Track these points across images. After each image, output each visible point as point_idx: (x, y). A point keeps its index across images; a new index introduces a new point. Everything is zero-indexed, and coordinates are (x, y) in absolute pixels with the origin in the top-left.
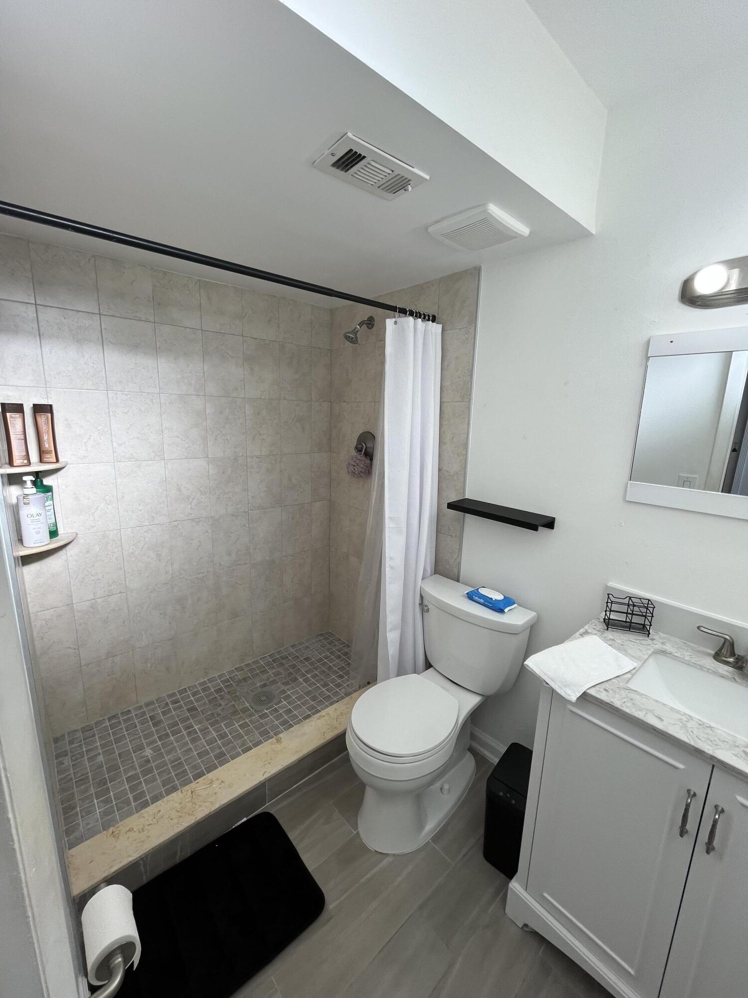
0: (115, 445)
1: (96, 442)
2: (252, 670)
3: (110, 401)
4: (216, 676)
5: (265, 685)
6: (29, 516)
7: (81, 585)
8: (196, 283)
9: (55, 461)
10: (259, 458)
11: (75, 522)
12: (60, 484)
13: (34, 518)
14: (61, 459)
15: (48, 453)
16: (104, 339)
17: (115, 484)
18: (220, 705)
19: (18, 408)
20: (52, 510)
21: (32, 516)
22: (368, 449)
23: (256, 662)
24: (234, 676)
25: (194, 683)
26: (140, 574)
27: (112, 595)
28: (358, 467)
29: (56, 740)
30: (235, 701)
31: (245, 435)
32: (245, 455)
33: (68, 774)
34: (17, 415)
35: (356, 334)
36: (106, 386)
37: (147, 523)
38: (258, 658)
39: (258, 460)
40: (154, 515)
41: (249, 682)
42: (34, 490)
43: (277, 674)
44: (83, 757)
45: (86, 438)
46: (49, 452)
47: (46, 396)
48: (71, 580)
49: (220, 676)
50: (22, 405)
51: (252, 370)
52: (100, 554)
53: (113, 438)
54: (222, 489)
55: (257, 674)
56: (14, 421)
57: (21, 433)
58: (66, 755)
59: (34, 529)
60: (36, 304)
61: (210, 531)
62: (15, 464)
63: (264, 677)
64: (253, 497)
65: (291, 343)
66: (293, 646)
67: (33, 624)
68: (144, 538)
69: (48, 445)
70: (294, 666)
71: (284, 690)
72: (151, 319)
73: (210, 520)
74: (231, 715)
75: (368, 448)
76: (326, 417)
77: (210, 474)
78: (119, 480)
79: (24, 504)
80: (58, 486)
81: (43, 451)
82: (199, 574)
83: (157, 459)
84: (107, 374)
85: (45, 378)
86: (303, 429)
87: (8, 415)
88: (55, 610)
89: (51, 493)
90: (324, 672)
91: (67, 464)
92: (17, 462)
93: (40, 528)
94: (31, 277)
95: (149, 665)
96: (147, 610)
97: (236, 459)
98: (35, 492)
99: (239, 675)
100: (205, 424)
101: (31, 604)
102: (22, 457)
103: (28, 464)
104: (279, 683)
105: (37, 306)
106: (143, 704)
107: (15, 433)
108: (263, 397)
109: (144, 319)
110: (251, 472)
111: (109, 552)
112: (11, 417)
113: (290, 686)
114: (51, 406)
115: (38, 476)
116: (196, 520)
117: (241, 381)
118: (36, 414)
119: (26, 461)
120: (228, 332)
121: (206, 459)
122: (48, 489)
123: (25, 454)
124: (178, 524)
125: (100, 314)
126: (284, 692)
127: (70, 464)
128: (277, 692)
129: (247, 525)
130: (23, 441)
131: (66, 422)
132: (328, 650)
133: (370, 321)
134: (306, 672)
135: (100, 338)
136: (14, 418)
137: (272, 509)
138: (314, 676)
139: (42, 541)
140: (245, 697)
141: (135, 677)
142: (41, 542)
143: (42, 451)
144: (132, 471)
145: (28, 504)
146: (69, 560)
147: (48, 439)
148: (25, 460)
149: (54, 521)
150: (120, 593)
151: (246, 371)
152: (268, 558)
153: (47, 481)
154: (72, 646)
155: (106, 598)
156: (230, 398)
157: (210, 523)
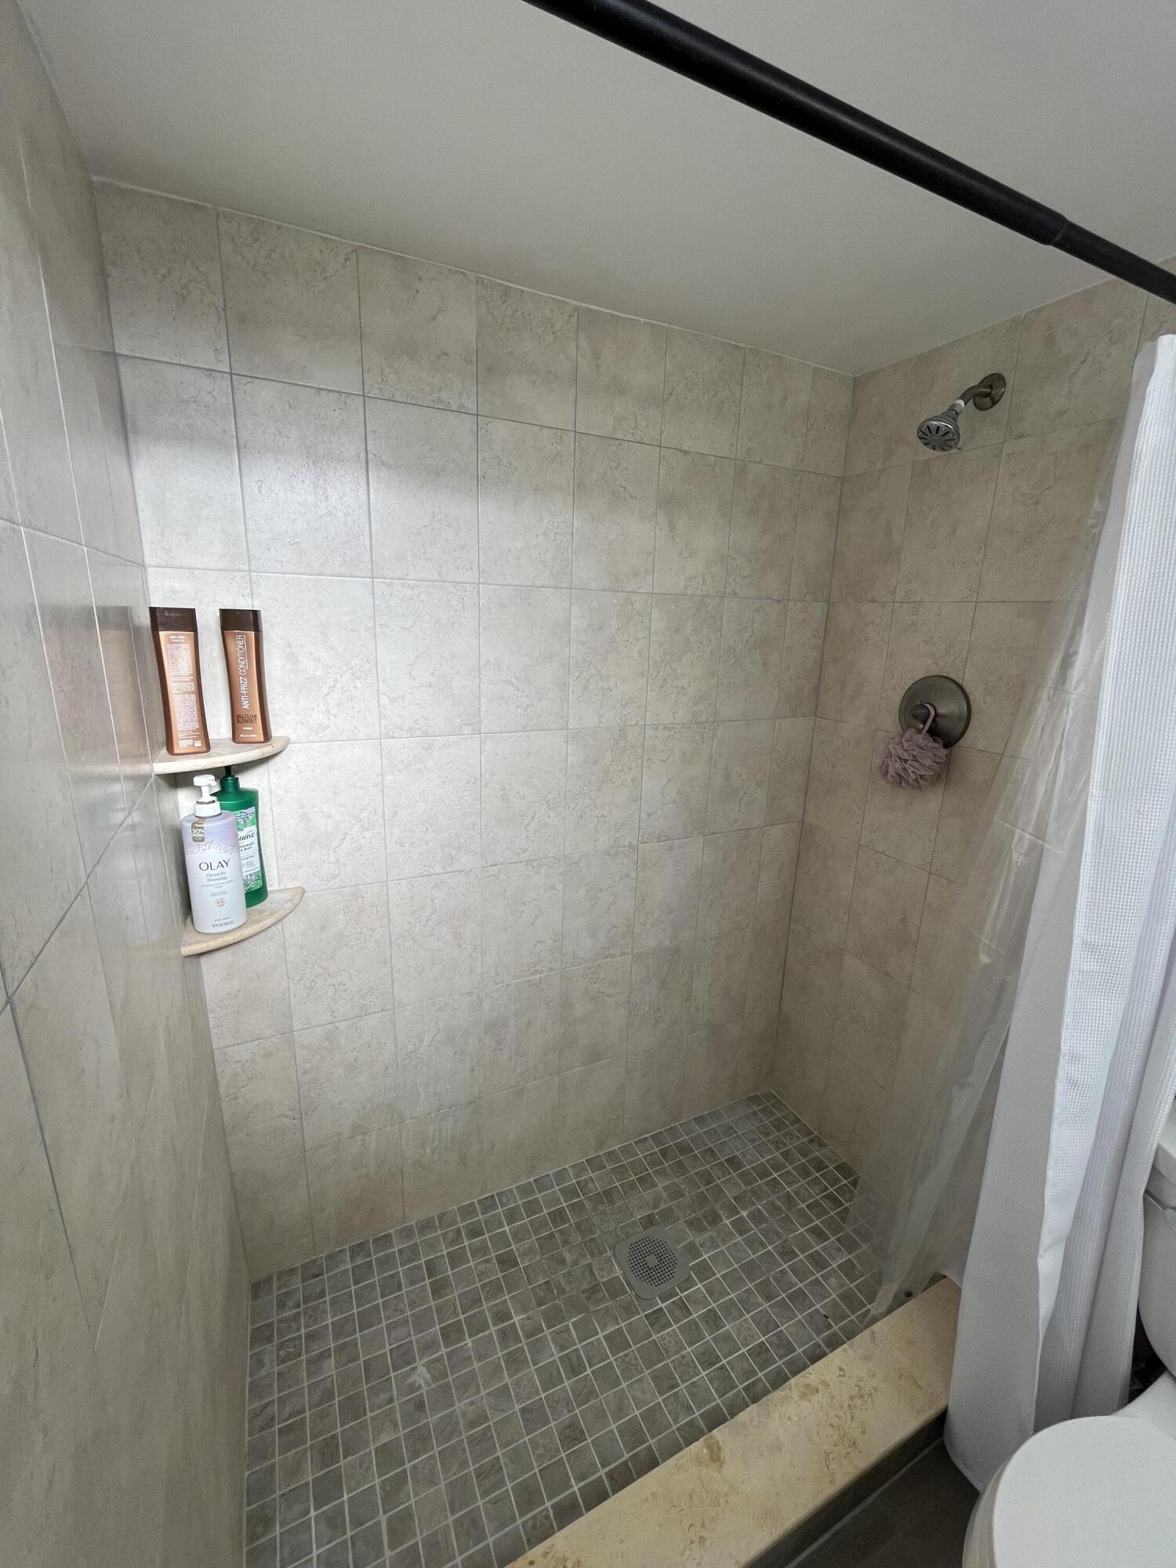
0: (384, 700)
1: (347, 694)
2: (620, 1171)
3: (377, 603)
4: (551, 1173)
5: (649, 1221)
6: (204, 866)
7: (308, 995)
8: (570, 316)
9: (262, 739)
10: (669, 729)
11: (301, 867)
12: (273, 786)
13: (212, 872)
14: (275, 732)
15: (246, 721)
16: (370, 456)
17: (380, 787)
18: (563, 1262)
19: (185, 620)
20: (256, 845)
21: (210, 866)
22: (939, 721)
23: (627, 1151)
24: (586, 1180)
25: (509, 1186)
26: (420, 973)
27: (367, 1015)
28: (915, 764)
29: (257, 1289)
30: (592, 1255)
31: (645, 678)
32: (641, 722)
33: (268, 1400)
34: (183, 637)
35: (955, 421)
36: (370, 567)
37: (438, 869)
38: (632, 1142)
39: (666, 733)
40: (454, 852)
41: (618, 1204)
42: (215, 808)
43: (675, 1193)
44: (300, 1355)
45: (328, 686)
46: (250, 720)
47: (249, 591)
48: (291, 985)
49: (561, 1176)
50: (193, 611)
51: (672, 527)
52: (346, 933)
53: (381, 684)
54: (590, 798)
55: (632, 1186)
56: (175, 647)
57: (188, 679)
58: (270, 1339)
59: (214, 895)
60: (231, 374)
61: (560, 887)
62: (176, 751)
63: (648, 1195)
64: (649, 815)
65: (760, 462)
66: (700, 1120)
67: (218, 1070)
68: (433, 901)
69: (249, 704)
70: (708, 1178)
71: (692, 1245)
72: (471, 405)
73: (562, 863)
74: (588, 1298)
75: (944, 716)
76: (814, 637)
77: (569, 765)
78: (389, 778)
79: (195, 839)
80: (271, 792)
81: (239, 716)
82: (533, 974)
83: (466, 732)
84: (374, 541)
85: (248, 551)
86: (766, 664)
87: (162, 634)
88: (260, 1044)
89: (253, 809)
90: (778, 1209)
91: (288, 742)
92: (182, 744)
93: (225, 893)
94: (221, 304)
95: (428, 1150)
96: (430, 1045)
97: (623, 732)
98: (218, 811)
99: (597, 1181)
100: (567, 653)
101: (216, 1030)
102: (191, 733)
103: (205, 749)
104: (681, 1221)
105: (234, 377)
106: (413, 1223)
107: (177, 679)
108: (689, 592)
109: (454, 408)
110: (650, 759)
111: (365, 929)
112: (170, 642)
113: (706, 1236)
114: (255, 613)
115: (227, 775)
116: (535, 863)
117: (650, 554)
118: (227, 632)
119: (198, 744)
120: (629, 437)
121: (564, 732)
122: (249, 800)
123: (197, 725)
124: (499, 871)
125: (364, 396)
126: (693, 1251)
127: (294, 743)
128: (679, 1247)
129: (633, 875)
130: (194, 697)
131: (288, 650)
132: (777, 1143)
133: (991, 387)
134: (735, 1198)
135: (363, 455)
136: (175, 643)
137: (686, 840)
138: (757, 1217)
139: (229, 921)
140: (613, 1248)
141: (402, 1173)
142: (227, 924)
143: (236, 716)
144: (414, 757)
145: (203, 840)
146: (287, 943)
147: (248, 689)
148: (197, 739)
149: (259, 869)
150: (382, 1010)
151: (660, 529)
152: (667, 943)
153: (246, 781)
154: (289, 1113)
155: (356, 1020)
156: (620, 595)
157: (562, 869)
